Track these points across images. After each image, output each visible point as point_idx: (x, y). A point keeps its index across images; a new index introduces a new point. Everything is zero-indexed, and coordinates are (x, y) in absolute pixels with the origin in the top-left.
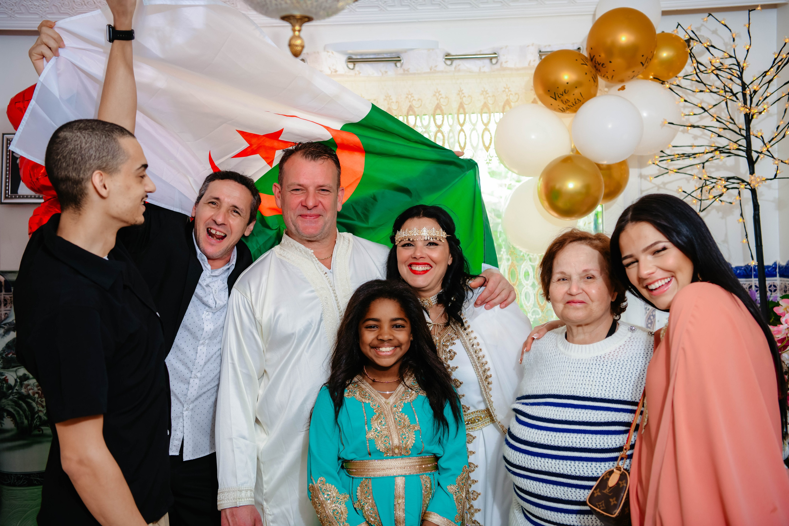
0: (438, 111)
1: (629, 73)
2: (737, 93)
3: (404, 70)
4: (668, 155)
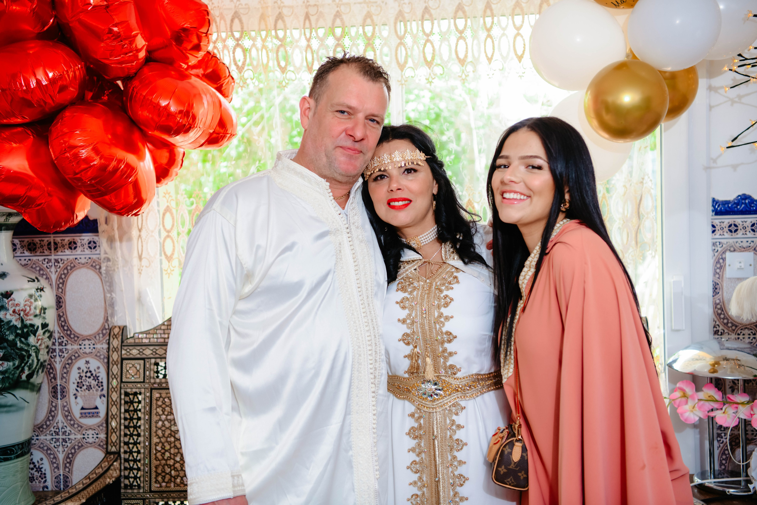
4: (746, 59)
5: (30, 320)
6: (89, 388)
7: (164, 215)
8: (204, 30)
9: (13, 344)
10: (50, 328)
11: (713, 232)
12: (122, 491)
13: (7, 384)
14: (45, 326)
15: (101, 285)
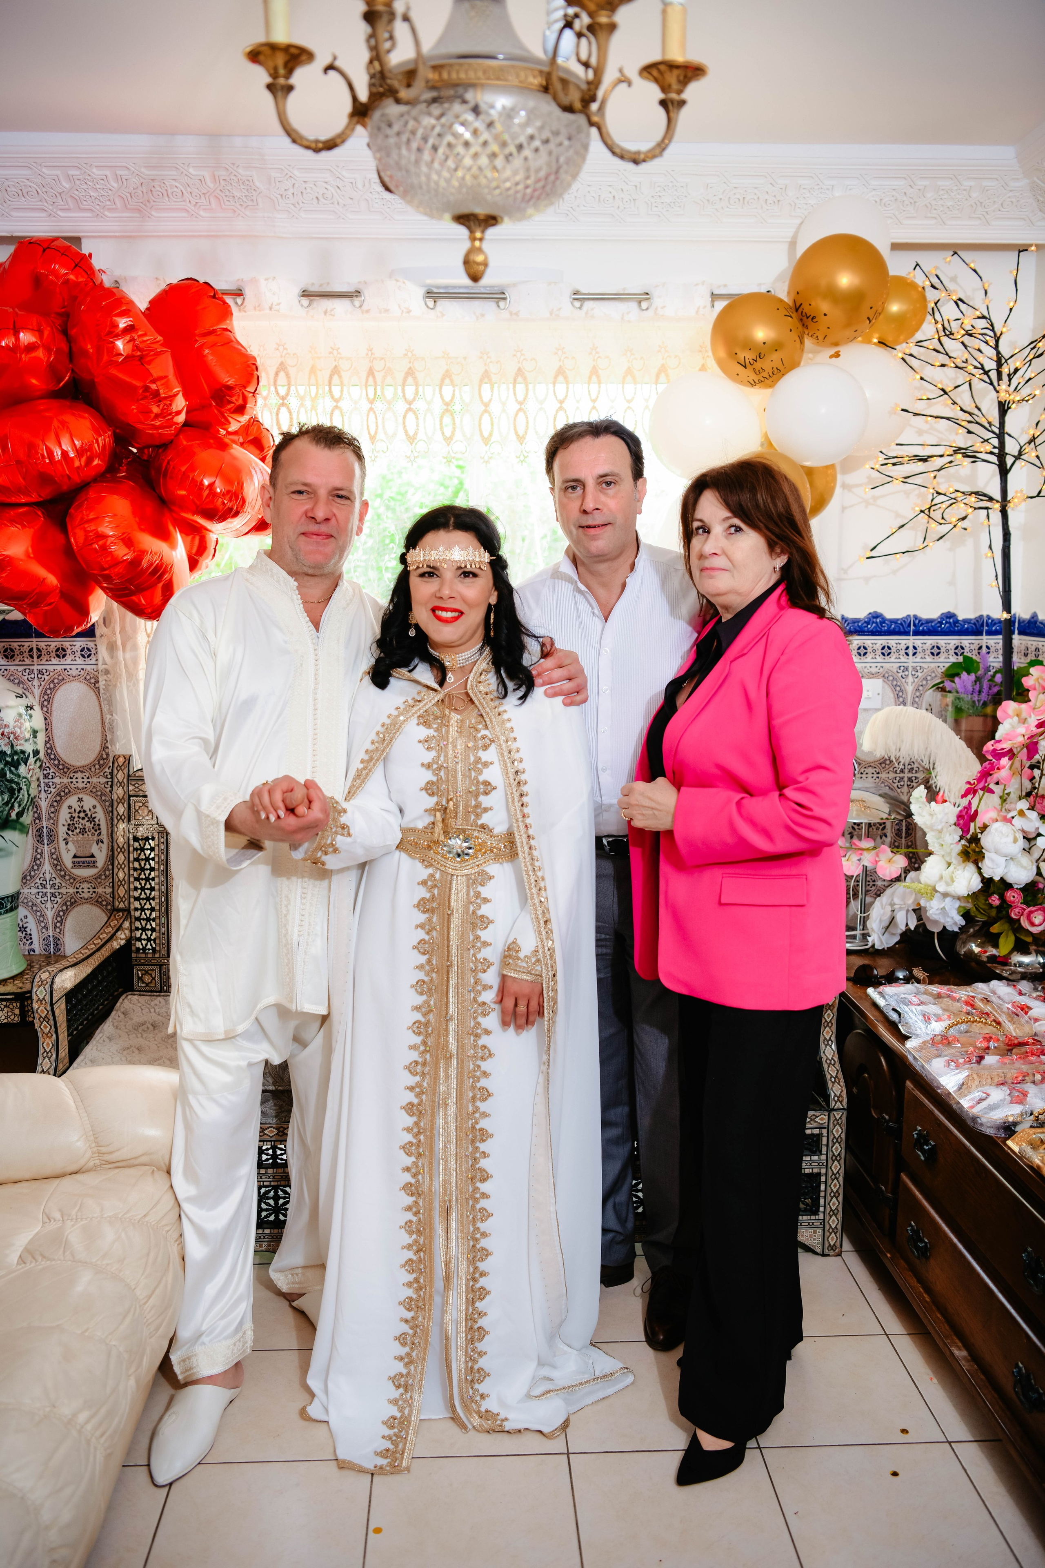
0: (561, 378)
1: (849, 332)
2: (989, 371)
3: (511, 314)
4: (889, 458)
5: (21, 745)
6: (83, 831)
8: (250, 389)
9: (2, 775)
10: (41, 755)
12: (134, 955)
14: (36, 753)
15: (97, 703)
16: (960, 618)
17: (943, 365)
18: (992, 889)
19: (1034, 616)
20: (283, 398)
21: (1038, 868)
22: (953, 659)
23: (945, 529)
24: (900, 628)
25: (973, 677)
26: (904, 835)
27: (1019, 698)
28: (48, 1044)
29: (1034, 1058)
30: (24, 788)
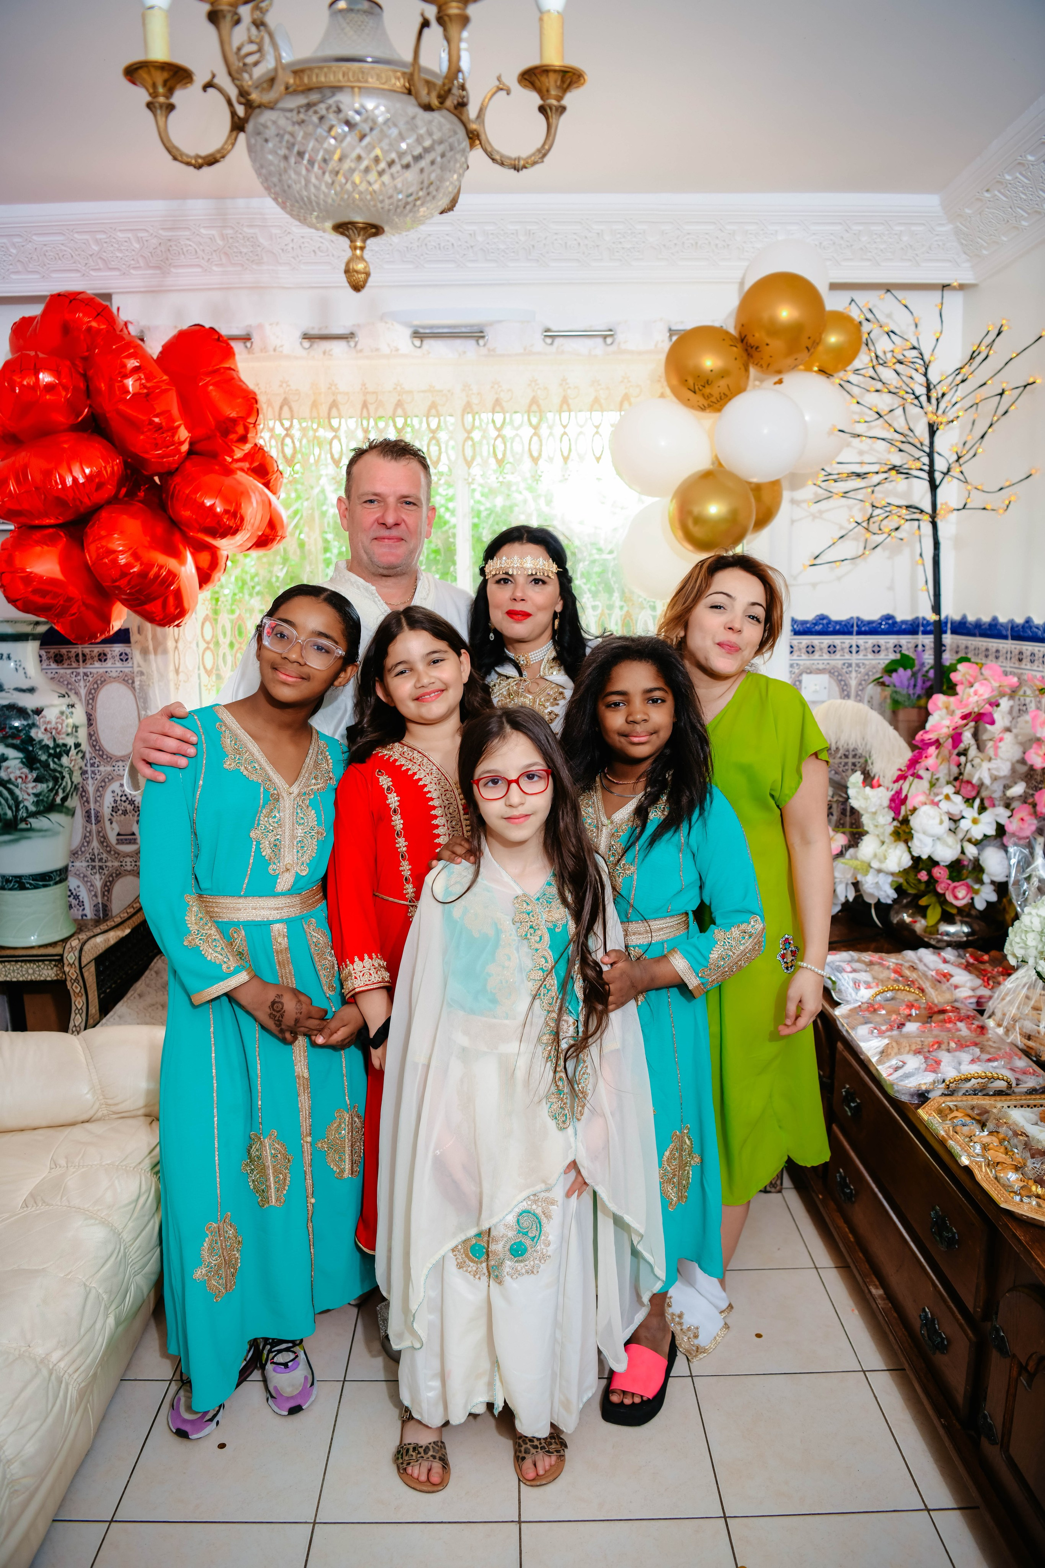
0: (534, 408)
1: (790, 361)
2: (920, 396)
3: (489, 350)
4: (830, 474)
5: (62, 739)
6: (125, 812)
7: (203, 624)
8: (251, 420)
9: (46, 765)
10: (83, 747)
11: (791, 652)
13: (42, 808)
14: (77, 745)
15: (134, 701)
16: (899, 618)
17: (877, 391)
18: (921, 866)
19: (964, 617)
20: (287, 429)
21: (962, 847)
22: (893, 656)
23: (879, 539)
24: (844, 629)
25: (909, 672)
26: (848, 813)
27: (950, 692)
28: (79, 1003)
29: (950, 1025)
30: (67, 776)
